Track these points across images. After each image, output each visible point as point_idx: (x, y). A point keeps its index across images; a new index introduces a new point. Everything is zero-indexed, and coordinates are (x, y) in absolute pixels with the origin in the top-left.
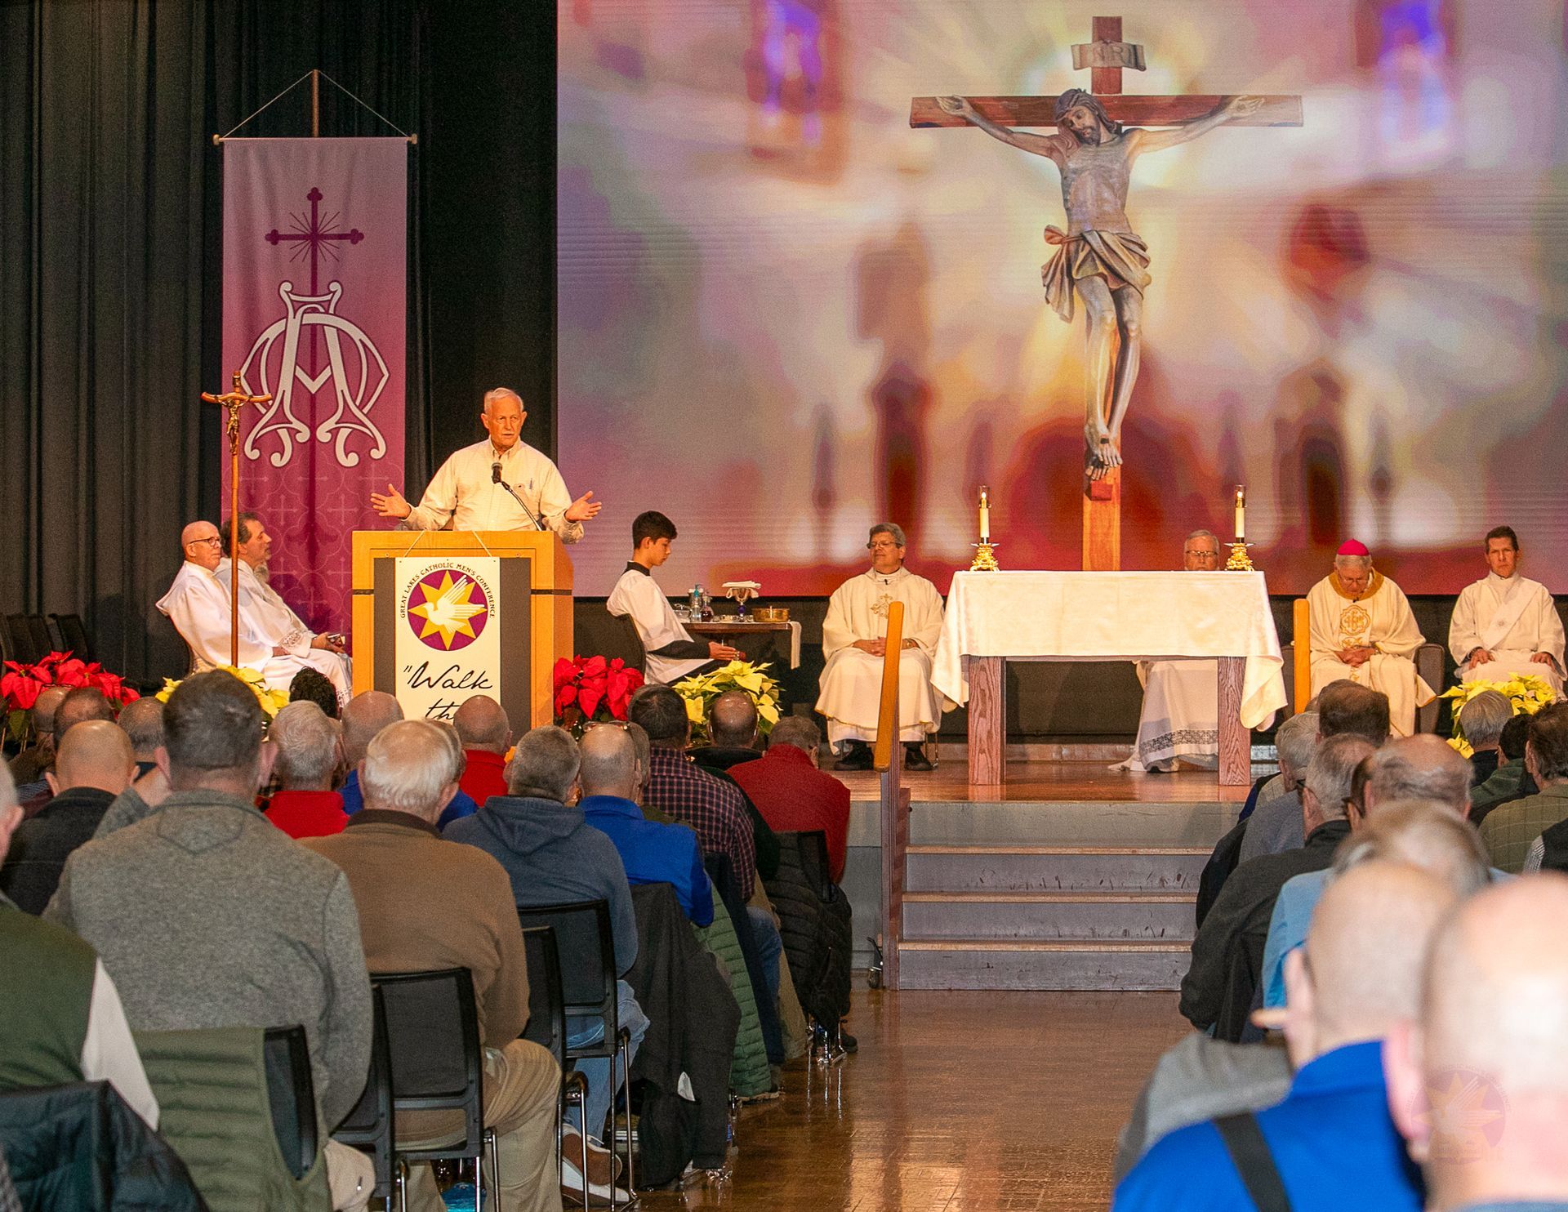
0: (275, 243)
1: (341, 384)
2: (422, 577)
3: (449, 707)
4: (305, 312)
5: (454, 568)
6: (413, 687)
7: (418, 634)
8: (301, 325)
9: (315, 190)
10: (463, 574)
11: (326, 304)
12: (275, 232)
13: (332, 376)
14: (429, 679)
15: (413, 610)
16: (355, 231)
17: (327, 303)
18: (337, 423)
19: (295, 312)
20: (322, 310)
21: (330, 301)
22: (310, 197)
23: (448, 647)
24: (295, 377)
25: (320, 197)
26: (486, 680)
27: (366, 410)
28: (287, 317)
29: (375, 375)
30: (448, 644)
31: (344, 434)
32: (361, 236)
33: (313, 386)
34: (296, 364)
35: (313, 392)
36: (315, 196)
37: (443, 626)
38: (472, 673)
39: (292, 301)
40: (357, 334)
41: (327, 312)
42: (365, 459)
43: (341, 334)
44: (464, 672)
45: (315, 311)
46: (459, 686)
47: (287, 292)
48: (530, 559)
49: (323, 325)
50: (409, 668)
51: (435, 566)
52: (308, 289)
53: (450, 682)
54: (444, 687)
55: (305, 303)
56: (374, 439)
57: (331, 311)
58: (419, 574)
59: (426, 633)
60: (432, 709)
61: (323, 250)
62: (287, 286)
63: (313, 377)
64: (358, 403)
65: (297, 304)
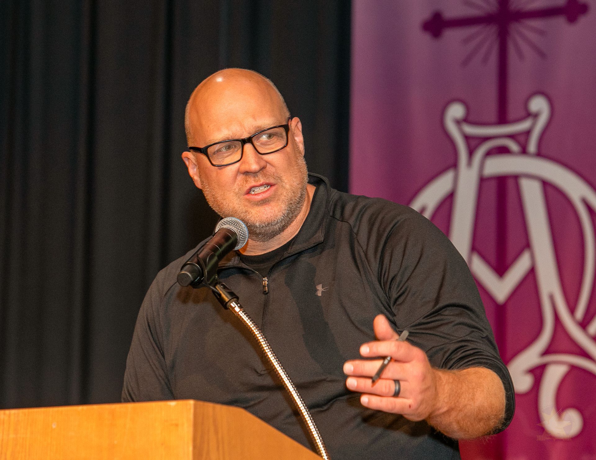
0: (436, 35)
1: (549, 282)
4: (486, 155)
8: (482, 180)
11: (522, 139)
12: (436, 16)
13: (532, 268)
16: (573, 1)
17: (525, 135)
18: (542, 355)
19: (471, 156)
20: (515, 148)
21: (530, 131)
28: (456, 167)
31: (554, 375)
32: (583, 8)
33: (502, 288)
34: (474, 250)
35: (501, 300)
39: (467, 138)
40: (576, 188)
41: (524, 151)
42: (592, 418)
43: (548, 188)
45: (503, 151)
47: (458, 122)
49: (517, 176)
52: (492, 113)
55: (488, 138)
57: (532, 147)
61: (521, 42)
62: (456, 111)
63: (502, 271)
64: (580, 312)
65: (473, 143)
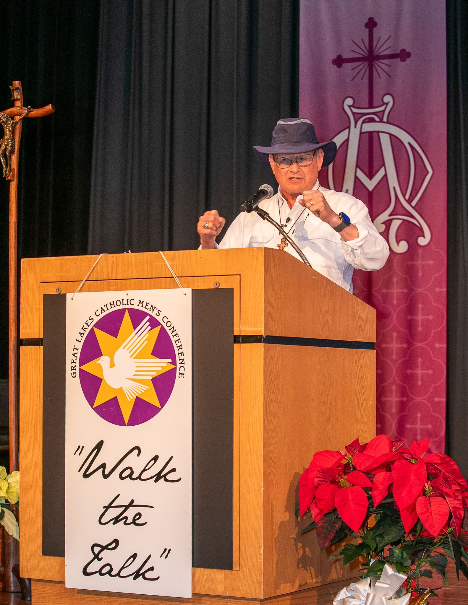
0: (339, 66)
1: (393, 182)
2: (96, 319)
3: (127, 507)
4: (364, 122)
5: (135, 307)
6: (86, 476)
7: (91, 401)
8: (361, 133)
9: (371, 19)
10: (147, 314)
11: (380, 115)
12: (339, 57)
13: (386, 175)
14: (103, 466)
15: (85, 367)
16: (403, 51)
17: (382, 113)
18: (390, 215)
19: (356, 122)
20: (377, 119)
21: (384, 111)
22: (367, 25)
23: (126, 420)
24: (356, 178)
25: (375, 24)
26: (174, 470)
27: (414, 203)
28: (349, 127)
29: (421, 172)
30: (126, 416)
31: (396, 224)
32: (409, 55)
33: (371, 184)
34: (357, 166)
35: (371, 189)
36: (371, 24)
37: (121, 388)
38: (156, 458)
39: (354, 114)
40: (406, 138)
41: (381, 121)
42: (413, 246)
43: (393, 137)
44: (147, 456)
45: (372, 120)
46: (139, 477)
47: (349, 106)
48: (230, 291)
49: (378, 132)
50: (80, 449)
51: (112, 304)
52: (366, 102)
53: (128, 472)
54: (122, 478)
55: (365, 114)
56: (421, 229)
57: (385, 119)
58: (94, 317)
59: (101, 399)
60: (107, 508)
61: (378, 69)
62: (349, 101)
63: (371, 176)
64: (407, 197)
65: (357, 116)
